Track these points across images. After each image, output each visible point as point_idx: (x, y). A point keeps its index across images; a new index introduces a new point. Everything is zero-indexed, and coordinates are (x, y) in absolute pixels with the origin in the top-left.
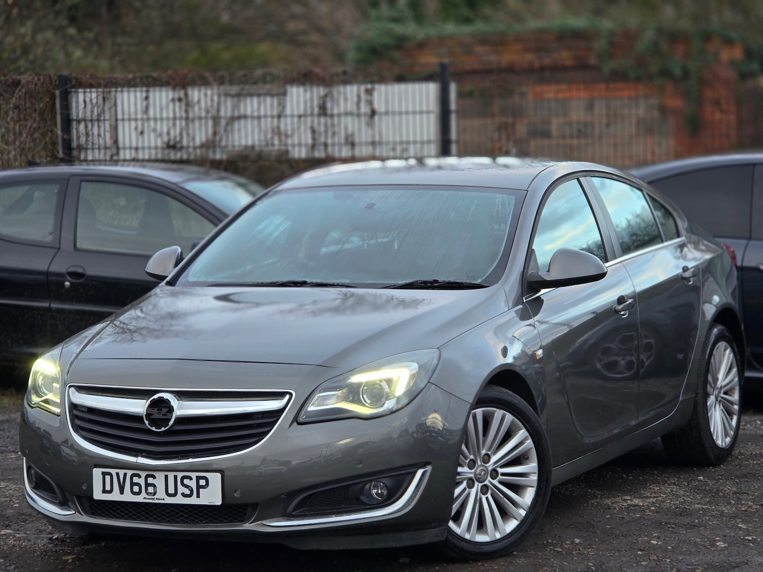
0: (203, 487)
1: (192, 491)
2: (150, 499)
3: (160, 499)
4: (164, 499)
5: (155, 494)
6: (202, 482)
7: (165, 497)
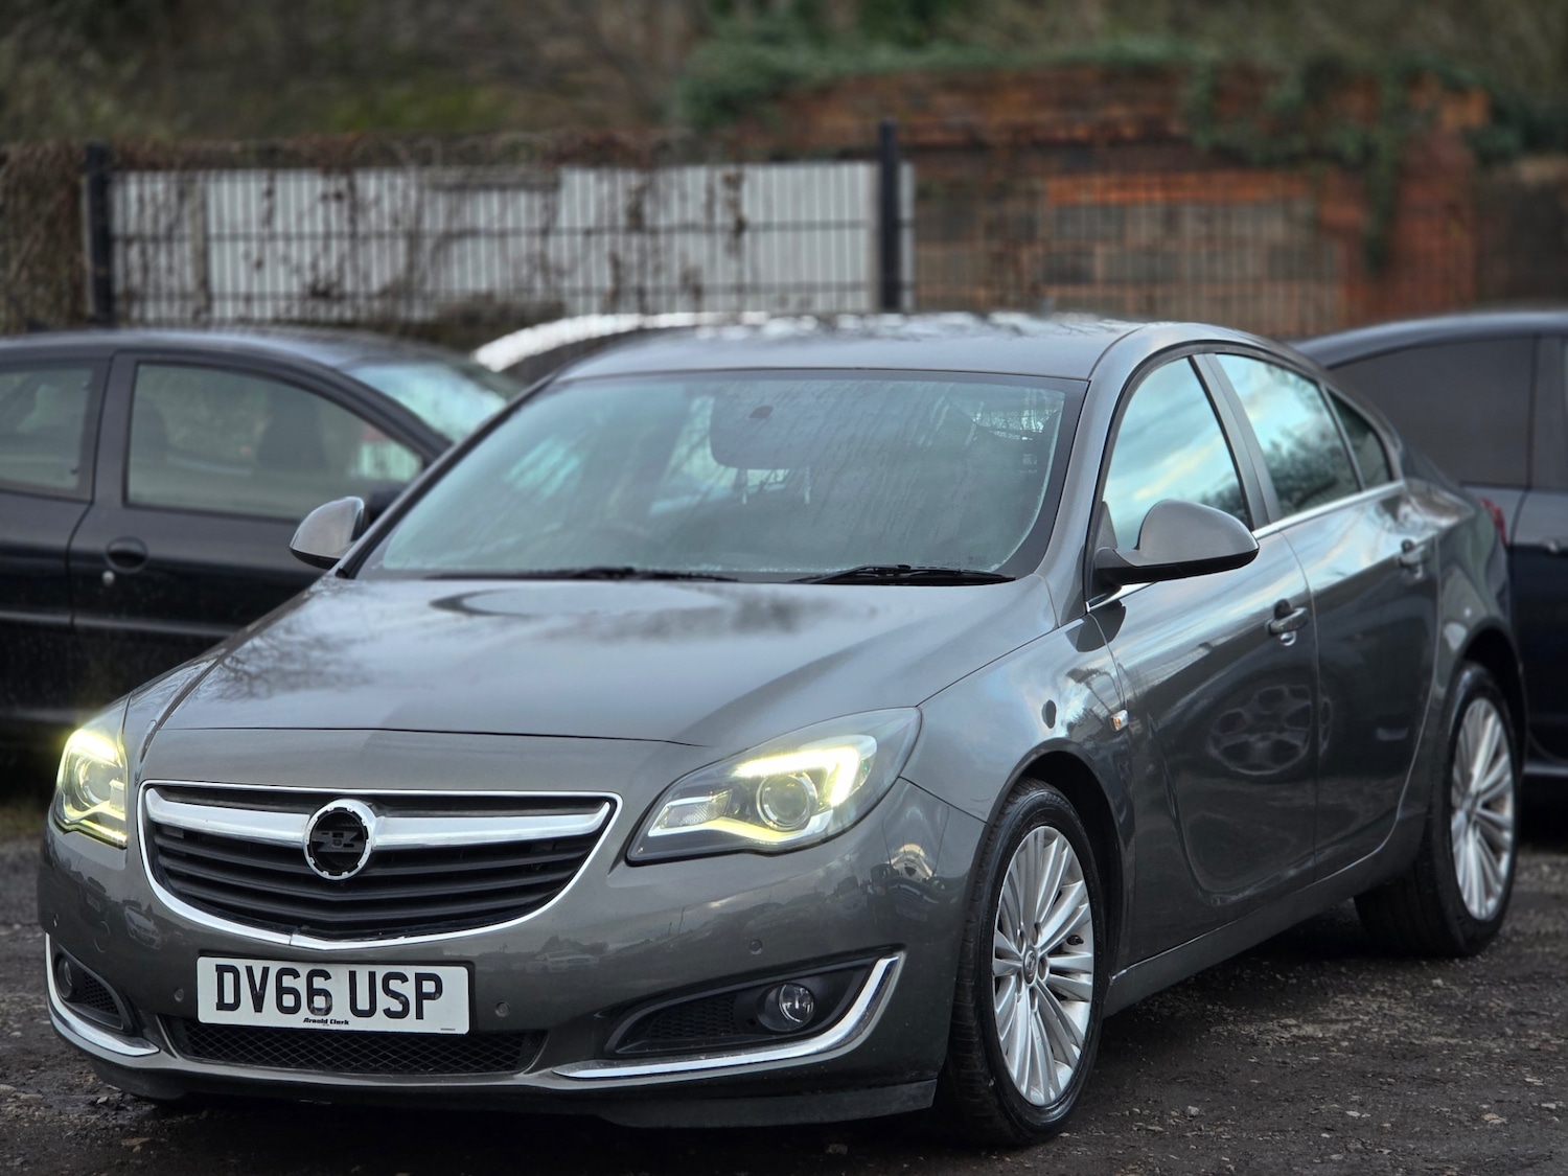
0: (430, 996)
1: (406, 1004)
2: (319, 1021)
3: (338, 1023)
4: (347, 1023)
5: (328, 1010)
6: (429, 987)
7: (350, 1016)
